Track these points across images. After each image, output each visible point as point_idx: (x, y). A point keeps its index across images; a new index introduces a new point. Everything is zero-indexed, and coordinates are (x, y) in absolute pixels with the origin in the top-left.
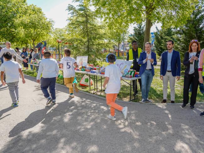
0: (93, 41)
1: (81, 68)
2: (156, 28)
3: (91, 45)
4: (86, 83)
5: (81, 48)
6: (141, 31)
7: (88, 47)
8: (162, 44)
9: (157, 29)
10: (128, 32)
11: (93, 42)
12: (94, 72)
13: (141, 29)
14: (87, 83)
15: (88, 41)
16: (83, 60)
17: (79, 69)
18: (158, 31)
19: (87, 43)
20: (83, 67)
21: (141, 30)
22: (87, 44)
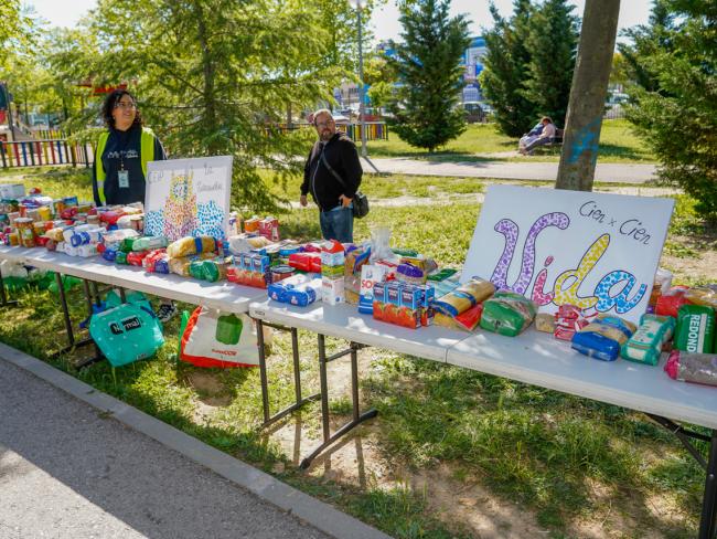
0: (235, 64)
1: (181, 257)
2: (493, 10)
3: (222, 86)
4: (222, 347)
5: (170, 109)
6: (435, 25)
7: (208, 100)
8: (528, 83)
9: (497, 17)
10: (370, 32)
11: (233, 74)
12: (305, 301)
13: (434, 16)
14: (230, 347)
15: (207, 69)
16: (194, 189)
17: (167, 258)
18: (502, 25)
19: (203, 77)
20: (198, 242)
21: (435, 20)
22: (199, 83)
